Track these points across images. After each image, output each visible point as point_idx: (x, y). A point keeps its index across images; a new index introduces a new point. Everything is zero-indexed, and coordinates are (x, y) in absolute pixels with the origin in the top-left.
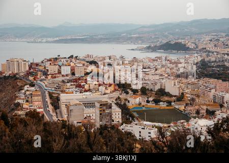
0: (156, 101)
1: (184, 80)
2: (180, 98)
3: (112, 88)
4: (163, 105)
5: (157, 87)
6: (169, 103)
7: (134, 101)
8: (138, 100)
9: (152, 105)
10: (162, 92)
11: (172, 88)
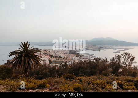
0: (58, 59)
1: (65, 54)
2: (63, 59)
3: (48, 56)
4: (60, 60)
5: (59, 56)
6: (61, 59)
7: (53, 59)
8: (54, 59)
9: (57, 60)
10: (60, 57)
11: (62, 56)
